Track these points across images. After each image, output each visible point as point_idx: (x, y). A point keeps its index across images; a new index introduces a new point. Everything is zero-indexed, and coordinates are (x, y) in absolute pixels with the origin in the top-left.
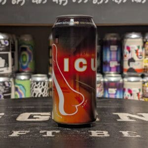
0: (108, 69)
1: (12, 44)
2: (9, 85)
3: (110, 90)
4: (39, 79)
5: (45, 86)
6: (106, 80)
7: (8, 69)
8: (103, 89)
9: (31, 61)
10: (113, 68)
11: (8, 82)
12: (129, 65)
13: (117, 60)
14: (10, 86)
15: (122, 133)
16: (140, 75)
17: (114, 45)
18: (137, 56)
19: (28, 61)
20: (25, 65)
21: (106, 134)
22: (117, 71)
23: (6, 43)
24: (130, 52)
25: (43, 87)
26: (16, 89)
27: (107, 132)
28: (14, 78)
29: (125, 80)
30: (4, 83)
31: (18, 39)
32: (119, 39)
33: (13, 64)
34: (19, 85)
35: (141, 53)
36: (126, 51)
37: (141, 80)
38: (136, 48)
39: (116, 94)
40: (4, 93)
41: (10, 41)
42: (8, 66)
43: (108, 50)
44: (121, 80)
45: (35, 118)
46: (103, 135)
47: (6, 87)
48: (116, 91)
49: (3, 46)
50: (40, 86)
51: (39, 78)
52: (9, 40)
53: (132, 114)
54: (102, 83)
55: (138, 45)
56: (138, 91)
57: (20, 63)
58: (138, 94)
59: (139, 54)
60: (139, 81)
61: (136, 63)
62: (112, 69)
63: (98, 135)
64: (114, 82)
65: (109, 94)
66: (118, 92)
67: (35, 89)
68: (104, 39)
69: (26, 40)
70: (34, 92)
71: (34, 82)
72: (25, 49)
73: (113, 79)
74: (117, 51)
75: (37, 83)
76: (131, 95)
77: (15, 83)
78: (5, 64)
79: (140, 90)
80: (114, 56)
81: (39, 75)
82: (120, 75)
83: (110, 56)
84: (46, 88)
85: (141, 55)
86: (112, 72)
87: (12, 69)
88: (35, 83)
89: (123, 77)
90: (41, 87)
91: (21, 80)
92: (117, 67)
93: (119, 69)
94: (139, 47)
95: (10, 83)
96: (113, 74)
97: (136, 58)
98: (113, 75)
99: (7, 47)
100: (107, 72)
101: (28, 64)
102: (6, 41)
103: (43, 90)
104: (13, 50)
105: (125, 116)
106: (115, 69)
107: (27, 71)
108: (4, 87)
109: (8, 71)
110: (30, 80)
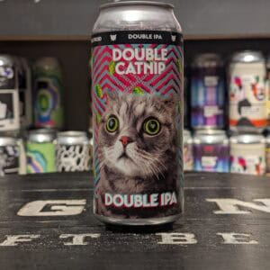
0: (201, 120)
1: (20, 76)
2: (15, 151)
3: (205, 159)
4: (70, 141)
5: (83, 153)
6: (197, 141)
7: (12, 123)
8: (192, 158)
9: (58, 107)
10: (211, 118)
11: (13, 147)
12: (240, 111)
13: (217, 104)
14: (17, 155)
15: (221, 236)
16: (260, 130)
17: (211, 75)
18: (255, 95)
19: (50, 107)
20: (45, 115)
21: (190, 238)
22: (218, 123)
23: (8, 73)
24: (240, 87)
25: (79, 155)
26: (29, 160)
27: (192, 236)
28: (25, 140)
29: (234, 140)
30: (4, 149)
31: (31, 67)
32: (222, 64)
33: (23, 114)
34: (35, 152)
35: (262, 90)
36: (234, 86)
37: (263, 140)
38: (253, 81)
39: (216, 167)
40: (4, 168)
41: (17, 69)
42: (12, 117)
43: (200, 84)
44: (226, 142)
45: (55, 211)
46: (185, 240)
47: (9, 156)
48: (217, 162)
49: (3, 80)
50: (73, 154)
51: (72, 138)
52: (13, 68)
53: (244, 200)
54: (190, 147)
55: (256, 75)
56: (257, 162)
57: (36, 112)
58: (257, 167)
59: (259, 92)
60: (258, 143)
61: (253, 108)
62: (209, 121)
63: (175, 240)
64: (212, 145)
65: (203, 167)
66: (221, 164)
67: (64, 160)
68: (193, 65)
69: (47, 68)
70: (63, 165)
71: (62, 146)
72: (44, 85)
73: (210, 140)
74: (217, 87)
75: (68, 148)
76: (245, 168)
77: (26, 149)
78: (7, 113)
79: (261, 159)
80: (212, 96)
81: (71, 133)
82: (223, 132)
83: (205, 96)
84: (84, 156)
85: (262, 94)
86: (208, 127)
87: (21, 122)
88: (64, 148)
89: (229, 135)
90: (75, 156)
91: (38, 143)
92: (217, 117)
93: (221, 120)
94: (257, 79)
95: (17, 149)
96: (210, 129)
97: (252, 99)
98: (210, 132)
99: (10, 80)
100: (199, 127)
101: (51, 112)
102: (9, 69)
103: (78, 162)
104: (22, 86)
105: (230, 204)
106: (214, 121)
107: (48, 126)
108: (5, 156)
109: (13, 125)
110: (55, 142)
